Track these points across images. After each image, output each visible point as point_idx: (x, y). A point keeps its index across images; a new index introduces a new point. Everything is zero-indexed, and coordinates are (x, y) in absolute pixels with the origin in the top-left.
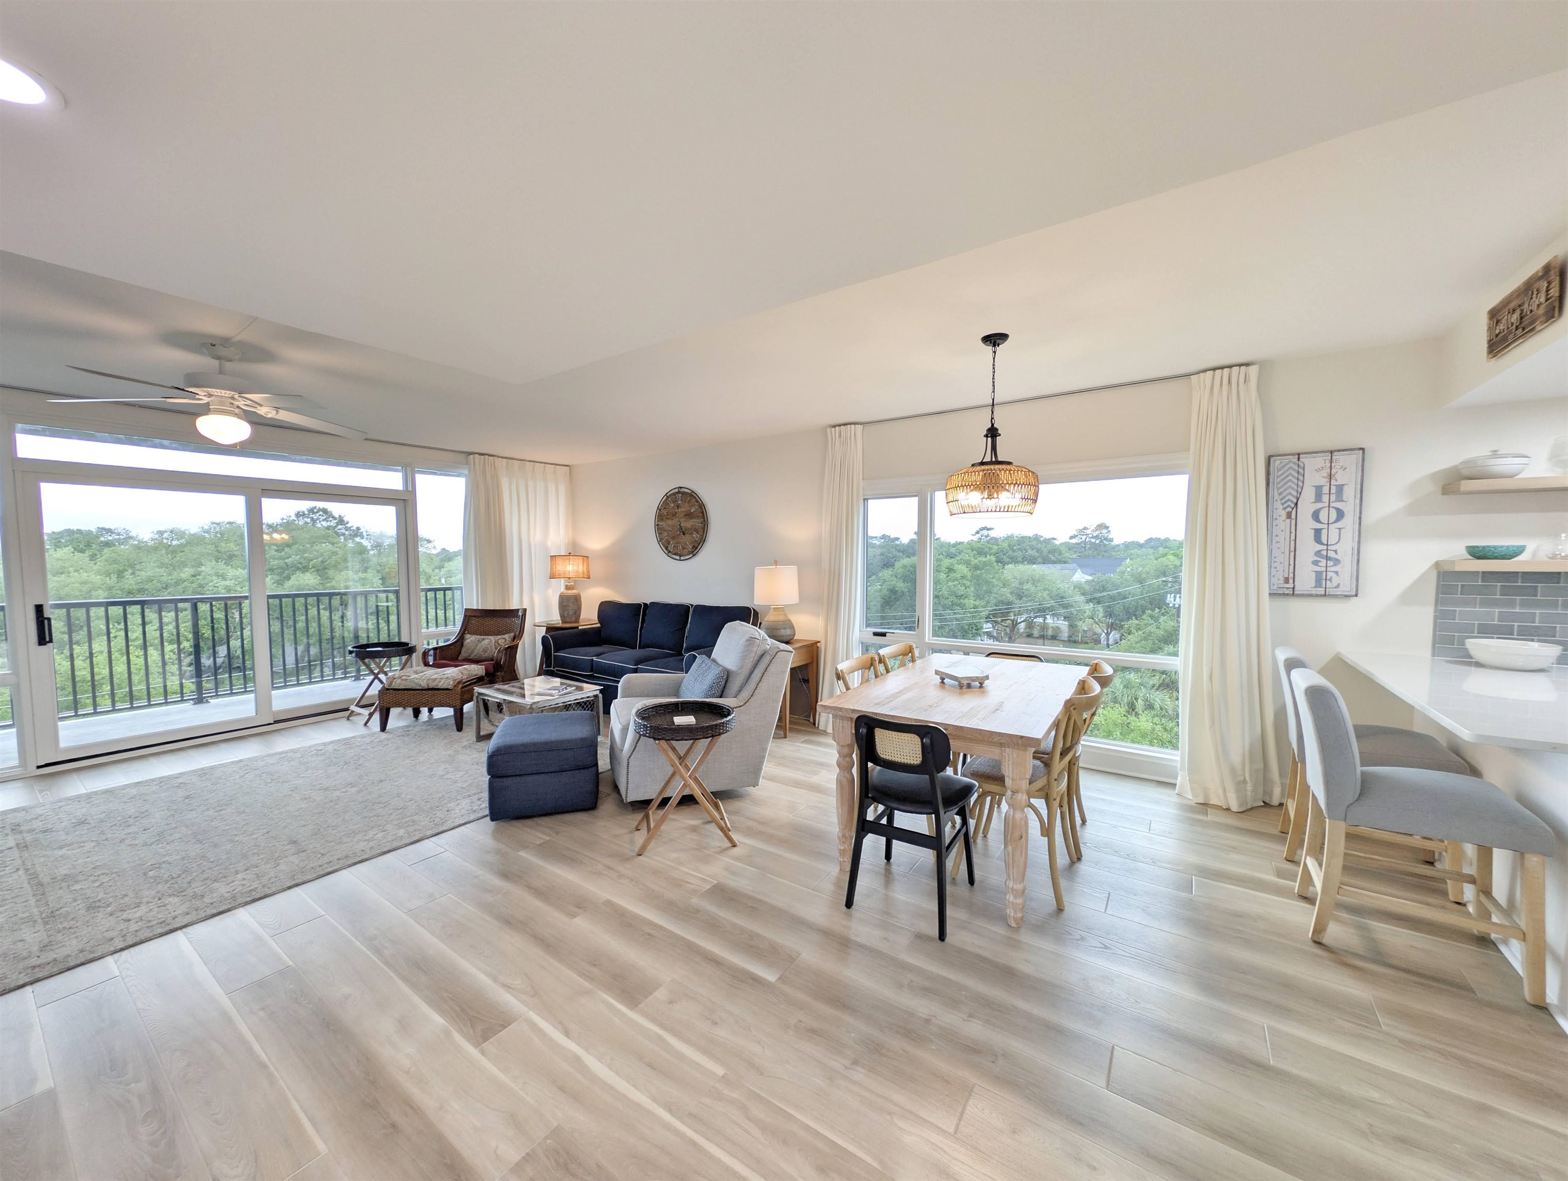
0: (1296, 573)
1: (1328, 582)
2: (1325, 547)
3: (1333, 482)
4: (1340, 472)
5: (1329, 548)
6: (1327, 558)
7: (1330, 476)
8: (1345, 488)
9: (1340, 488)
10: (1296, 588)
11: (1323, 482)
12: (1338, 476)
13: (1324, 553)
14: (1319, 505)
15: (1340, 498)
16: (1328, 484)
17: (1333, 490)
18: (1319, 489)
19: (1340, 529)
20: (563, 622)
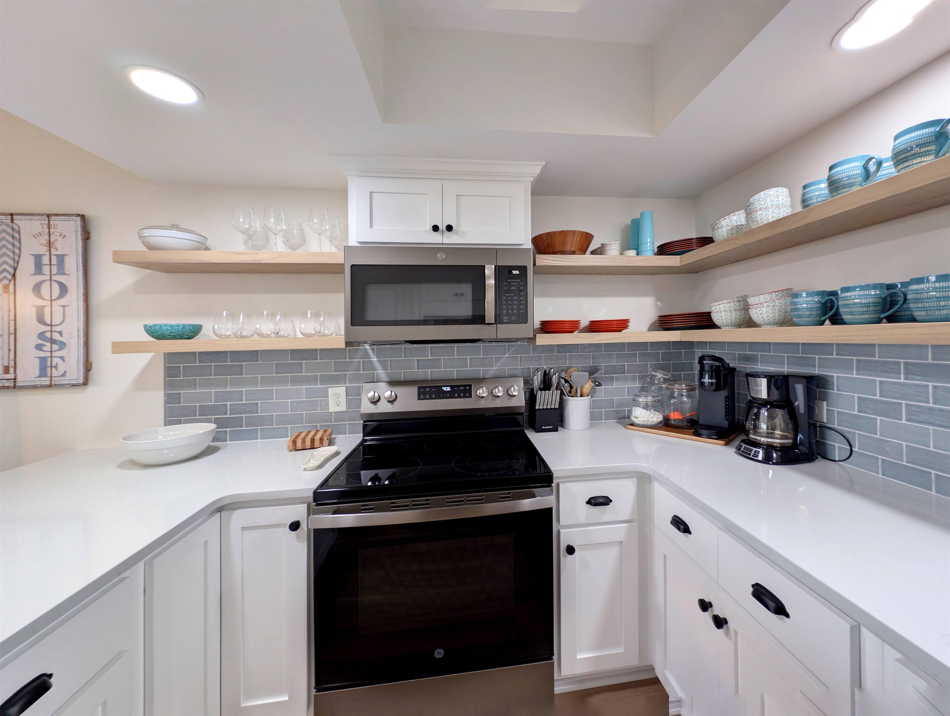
0: (17, 360)
1: (54, 369)
2: (48, 328)
3: (53, 252)
4: (60, 239)
5: (54, 329)
6: (52, 341)
7: (50, 245)
8: (67, 259)
9: (61, 258)
10: (18, 379)
11: (43, 250)
12: (58, 244)
13: (48, 335)
14: (40, 278)
15: (61, 271)
16: (48, 253)
17: (54, 259)
18: (38, 258)
19: (64, 307)
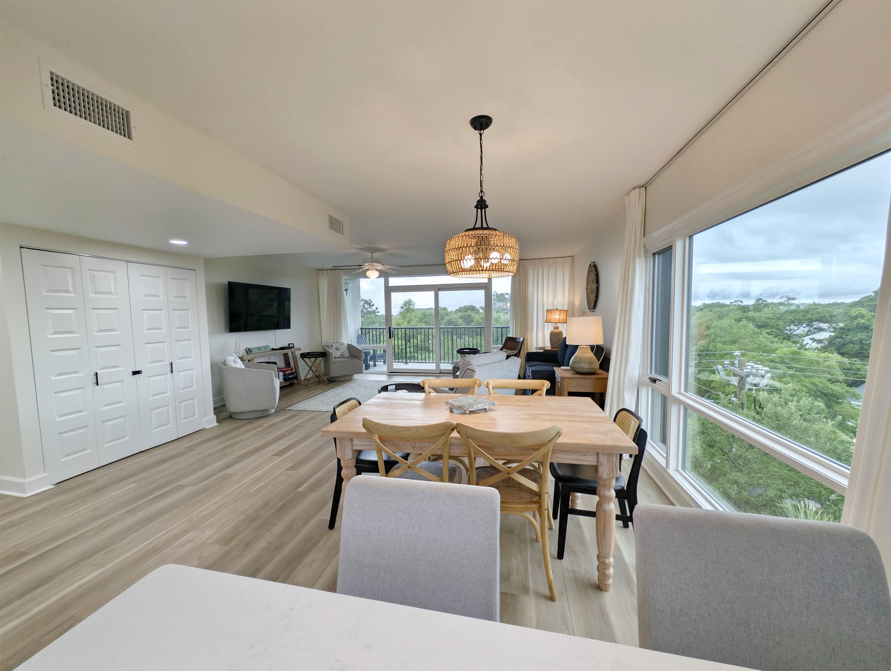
20: (552, 348)
